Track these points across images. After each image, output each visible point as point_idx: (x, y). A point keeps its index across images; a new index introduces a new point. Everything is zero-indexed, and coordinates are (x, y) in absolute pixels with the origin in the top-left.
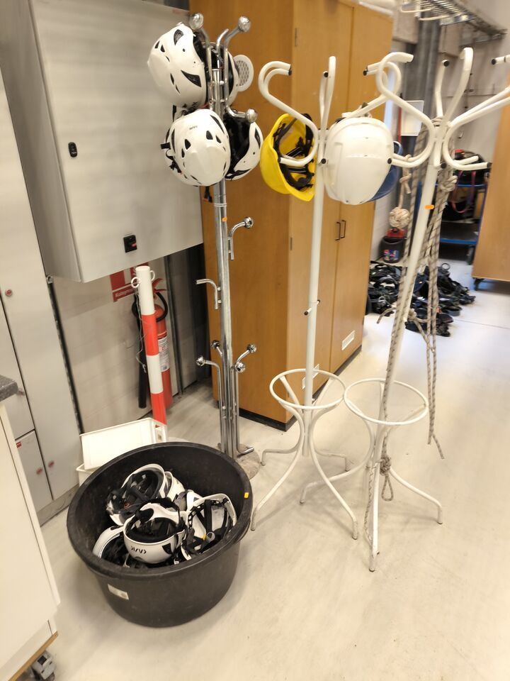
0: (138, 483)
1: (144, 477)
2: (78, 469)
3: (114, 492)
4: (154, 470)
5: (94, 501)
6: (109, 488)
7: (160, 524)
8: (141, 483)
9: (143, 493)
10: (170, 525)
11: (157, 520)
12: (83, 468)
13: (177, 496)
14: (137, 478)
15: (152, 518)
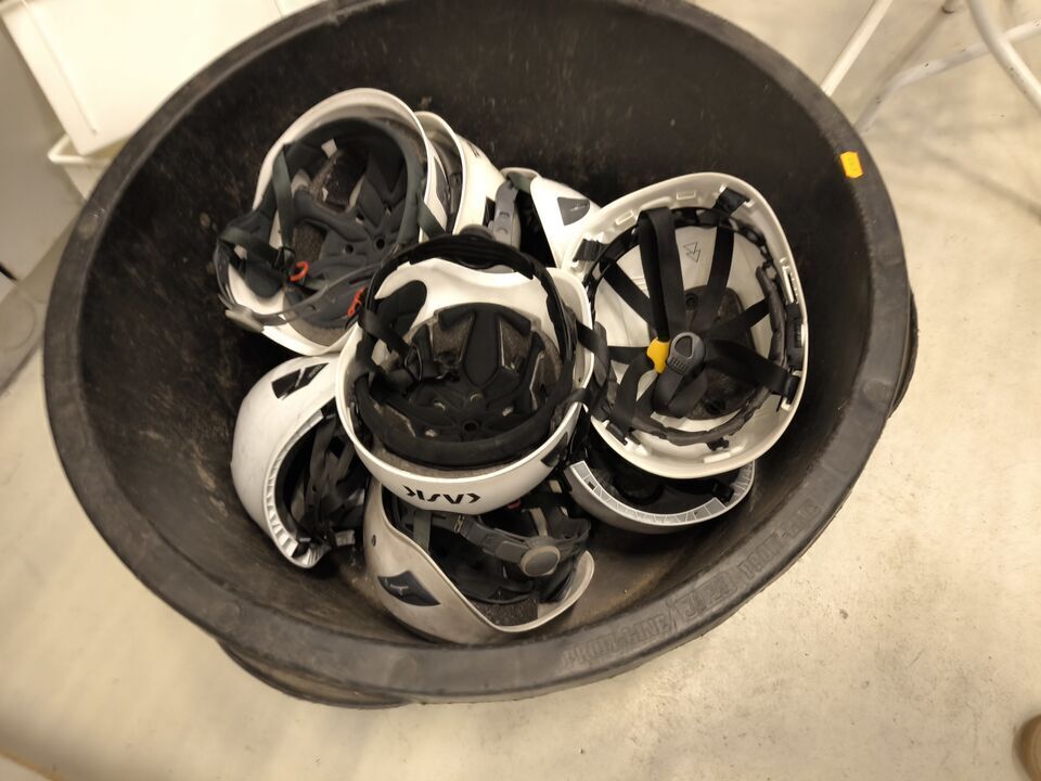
0: (312, 176)
1: (330, 148)
2: (55, 156)
3: (233, 233)
4: (366, 116)
5: (160, 291)
6: (205, 220)
7: (463, 329)
8: (325, 174)
9: (342, 208)
10: (504, 330)
11: (448, 317)
12: (70, 149)
13: (491, 207)
14: (304, 157)
15: (426, 313)
